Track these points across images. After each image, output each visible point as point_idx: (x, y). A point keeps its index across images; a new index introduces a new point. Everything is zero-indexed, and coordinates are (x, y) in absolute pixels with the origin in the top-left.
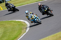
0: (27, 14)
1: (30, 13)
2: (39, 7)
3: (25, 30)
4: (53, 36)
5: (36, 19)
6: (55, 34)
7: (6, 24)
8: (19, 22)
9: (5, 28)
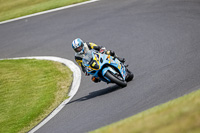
0: (77, 50)
1: (90, 47)
3: (66, 91)
4: (158, 112)
5: (105, 71)
6: (165, 105)
7: (5, 70)
8: (46, 63)
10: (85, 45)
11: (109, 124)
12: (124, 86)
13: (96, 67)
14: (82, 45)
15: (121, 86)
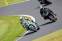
1: (25, 19)
2: (41, 11)
5: (30, 27)
9: (10, 23)
10: (24, 19)
11: (44, 36)
12: (36, 31)
13: (27, 26)
14: (23, 19)
15: (35, 31)
